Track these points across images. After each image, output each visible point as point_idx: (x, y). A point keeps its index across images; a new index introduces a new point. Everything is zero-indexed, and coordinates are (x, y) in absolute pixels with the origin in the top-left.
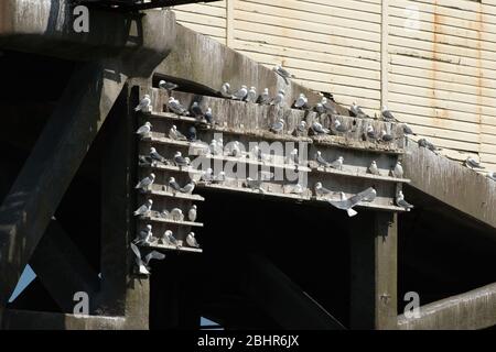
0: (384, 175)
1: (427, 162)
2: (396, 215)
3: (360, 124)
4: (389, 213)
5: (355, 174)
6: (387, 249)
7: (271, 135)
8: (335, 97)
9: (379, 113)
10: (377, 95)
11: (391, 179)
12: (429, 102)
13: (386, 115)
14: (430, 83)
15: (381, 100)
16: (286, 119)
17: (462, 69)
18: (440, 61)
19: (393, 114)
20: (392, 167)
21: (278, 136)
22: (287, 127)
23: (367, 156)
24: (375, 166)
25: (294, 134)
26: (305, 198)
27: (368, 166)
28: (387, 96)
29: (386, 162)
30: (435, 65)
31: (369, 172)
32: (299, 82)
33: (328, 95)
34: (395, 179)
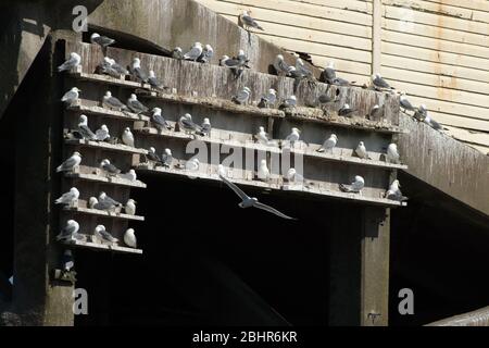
0: (374, 159)
1: (429, 144)
2: (388, 211)
3: (345, 94)
4: (380, 207)
5: (338, 158)
6: (376, 253)
7: (232, 106)
8: (313, 58)
9: (367, 81)
10: (367, 57)
11: (382, 164)
12: (432, 67)
13: (379, 84)
14: (434, 43)
15: (372, 64)
16: (251, 85)
17: (476, 26)
18: (446, 15)
19: (387, 82)
20: (385, 149)
21: (241, 108)
22: (253, 97)
23: (353, 135)
24: (363, 147)
25: (261, 105)
26: (274, 186)
27: (355, 147)
28: (380, 59)
29: (378, 143)
30: (440, 21)
31: (355, 155)
32: (268, 39)
33: (304, 56)
34: (388, 165)
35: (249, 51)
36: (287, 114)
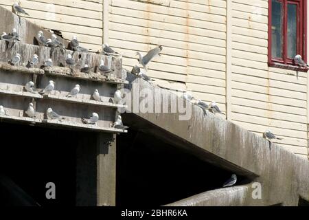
0: (105, 101)
2: (115, 136)
3: (84, 57)
4: (109, 134)
5: (80, 101)
6: (107, 164)
7: (9, 67)
8: (63, 34)
9: (100, 49)
10: (99, 32)
11: (111, 104)
12: (143, 39)
13: (107, 50)
14: (144, 23)
15: (102, 37)
16: (22, 52)
17: (172, 11)
18: (153, 4)
20: (112, 95)
21: (14, 68)
22: (23, 60)
23: (90, 85)
24: (97, 93)
25: (28, 66)
26: (37, 121)
27: (92, 94)
28: (108, 34)
29: (107, 90)
30: (148, 8)
31: (92, 98)
32: (32, 21)
33: (57, 32)
34: (114, 105)
35: (20, 29)
36: (46, 72)
